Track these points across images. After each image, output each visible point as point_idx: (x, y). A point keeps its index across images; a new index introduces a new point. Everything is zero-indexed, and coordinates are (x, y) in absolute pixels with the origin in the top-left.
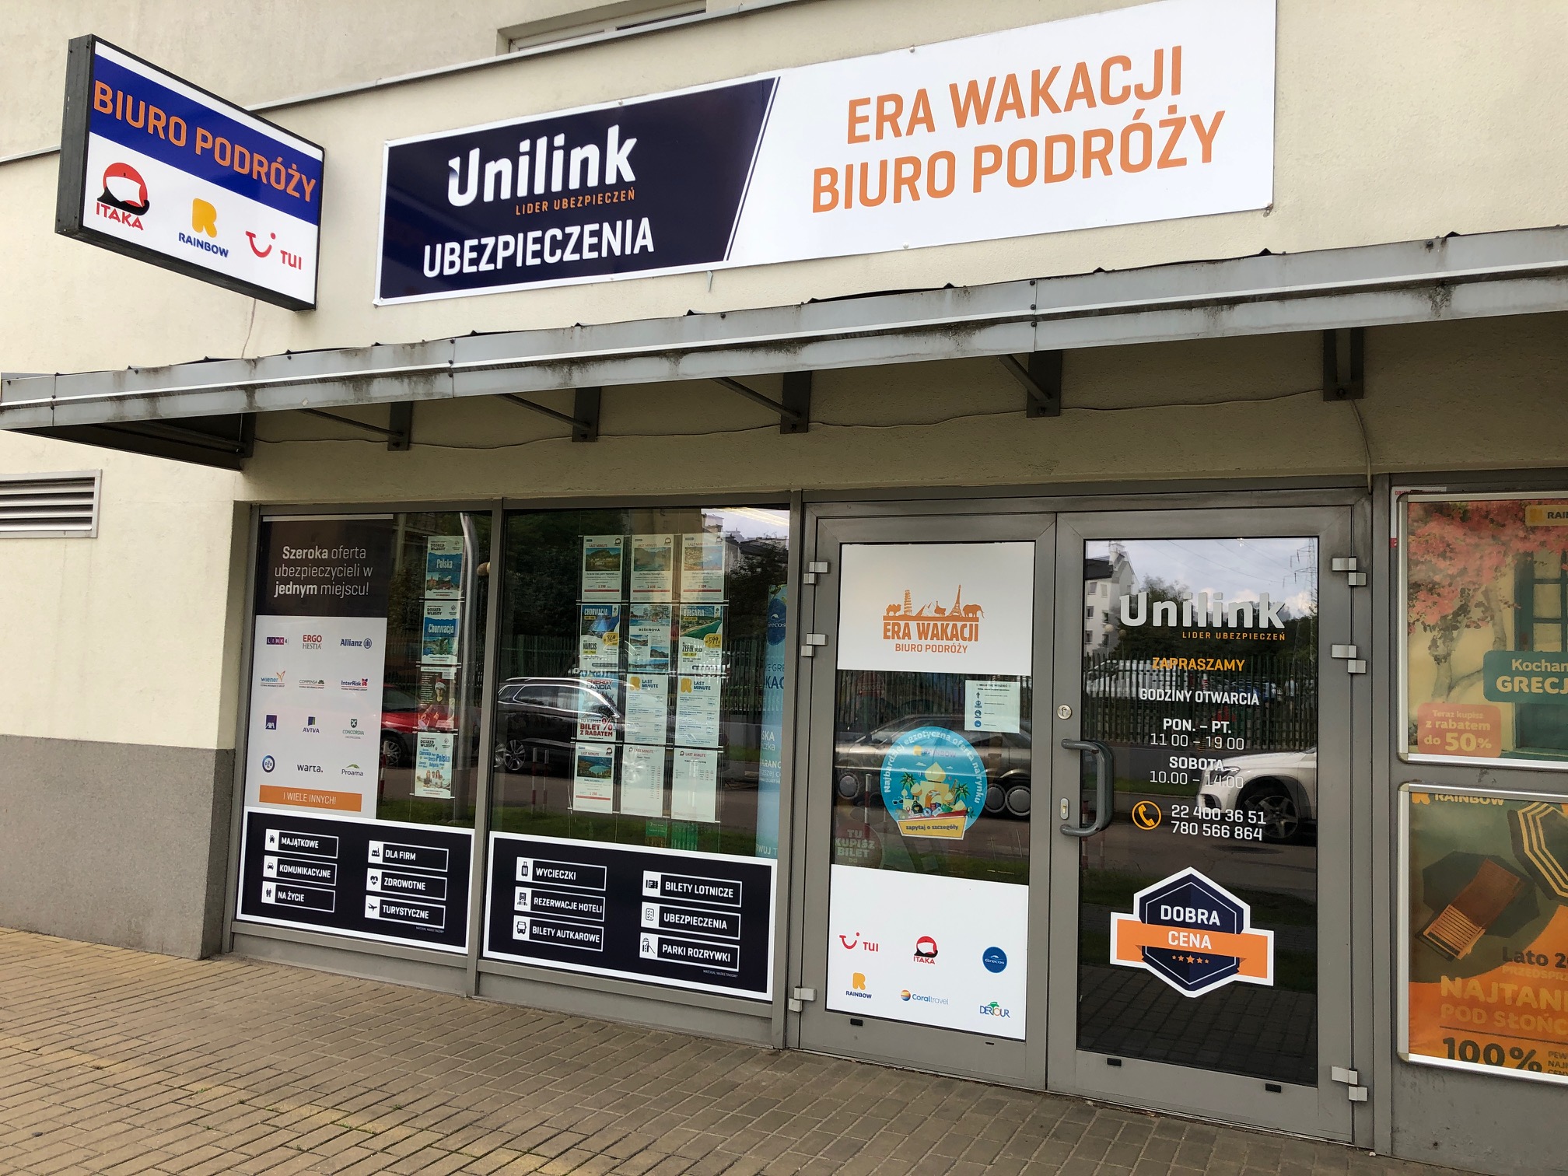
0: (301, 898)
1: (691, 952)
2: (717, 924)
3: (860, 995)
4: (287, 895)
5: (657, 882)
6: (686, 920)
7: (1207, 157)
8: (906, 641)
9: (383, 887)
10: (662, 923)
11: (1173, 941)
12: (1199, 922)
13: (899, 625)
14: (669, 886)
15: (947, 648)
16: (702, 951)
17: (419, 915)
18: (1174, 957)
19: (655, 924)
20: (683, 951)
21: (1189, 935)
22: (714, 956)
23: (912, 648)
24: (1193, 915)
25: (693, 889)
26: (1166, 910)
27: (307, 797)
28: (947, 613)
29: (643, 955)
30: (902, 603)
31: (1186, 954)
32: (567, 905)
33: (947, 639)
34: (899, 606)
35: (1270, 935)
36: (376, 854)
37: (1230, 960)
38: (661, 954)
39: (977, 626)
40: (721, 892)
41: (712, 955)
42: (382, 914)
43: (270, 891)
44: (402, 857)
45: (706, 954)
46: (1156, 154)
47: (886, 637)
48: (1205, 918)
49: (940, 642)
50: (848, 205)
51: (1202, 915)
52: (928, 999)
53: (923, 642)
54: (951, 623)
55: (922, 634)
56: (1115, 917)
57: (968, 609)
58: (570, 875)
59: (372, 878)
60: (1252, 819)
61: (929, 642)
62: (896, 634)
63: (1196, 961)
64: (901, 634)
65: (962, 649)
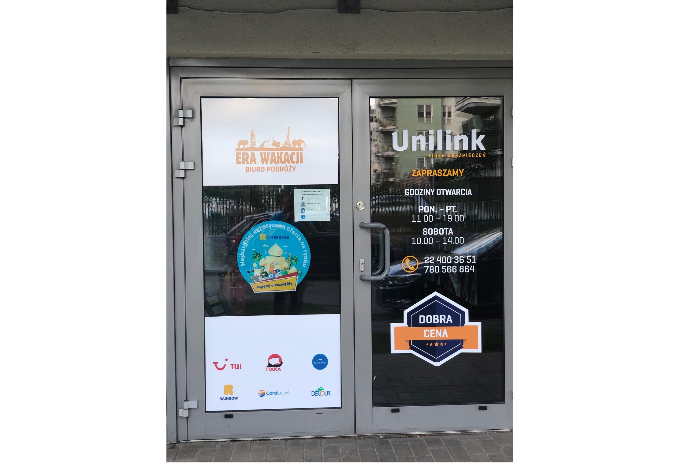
3: (230, 398)
8: (253, 165)
11: (427, 335)
12: (441, 322)
13: (247, 154)
15: (281, 169)
18: (427, 344)
21: (435, 331)
23: (257, 169)
24: (437, 319)
26: (422, 318)
28: (281, 145)
30: (248, 138)
31: (434, 341)
33: (282, 163)
34: (247, 141)
35: (479, 324)
37: (458, 341)
39: (301, 153)
47: (238, 162)
48: (444, 319)
49: (277, 165)
51: (442, 318)
52: (277, 393)
53: (265, 165)
54: (284, 152)
55: (264, 160)
56: (393, 326)
57: (295, 142)
60: (469, 261)
61: (269, 165)
62: (245, 160)
65: (292, 169)
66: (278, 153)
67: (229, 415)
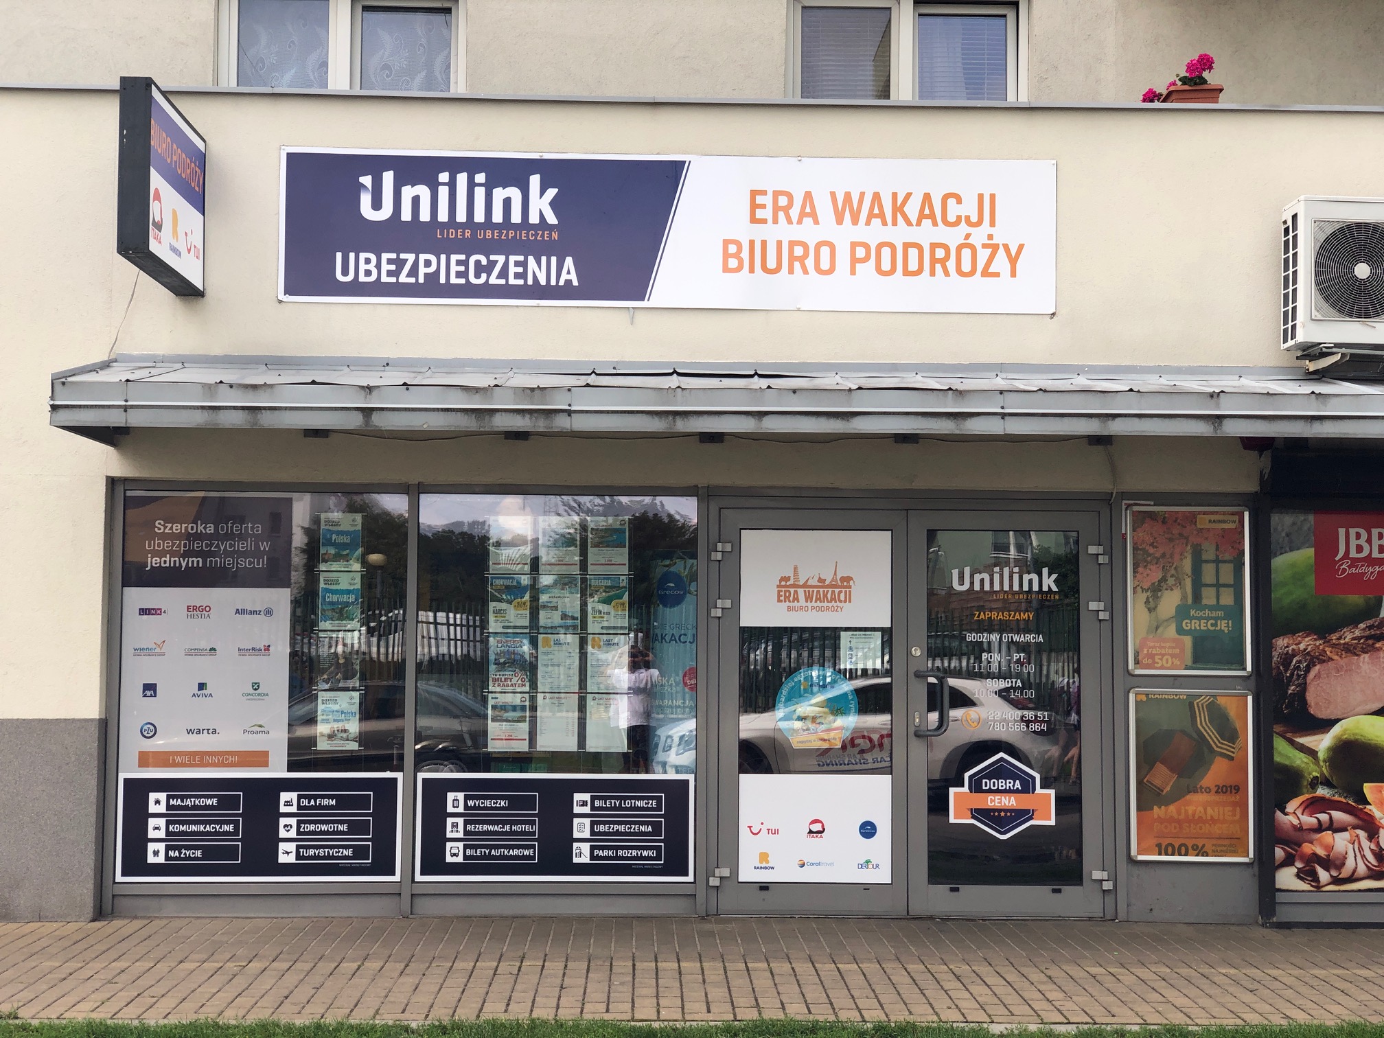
0: (199, 853)
1: (620, 853)
2: (642, 828)
3: (765, 868)
4: (180, 853)
5: (587, 801)
6: (615, 829)
7: (1013, 274)
8: (796, 603)
9: (299, 833)
10: (593, 832)
11: (991, 803)
12: (1008, 788)
13: (790, 592)
14: (597, 803)
15: (828, 609)
16: (630, 851)
17: (342, 853)
18: (992, 814)
19: (587, 835)
20: (613, 853)
21: (1001, 798)
22: (641, 854)
23: (800, 609)
24: (1003, 784)
25: (620, 804)
26: (986, 783)
27: (199, 759)
28: (827, 583)
29: (576, 860)
30: (791, 574)
31: (999, 810)
32: (501, 828)
33: (828, 602)
34: (789, 577)
35: (1052, 792)
36: (288, 804)
37: (1027, 811)
38: (592, 857)
39: (850, 591)
40: (646, 804)
41: (639, 853)
42: (298, 857)
43: (158, 851)
44: (320, 804)
45: (634, 853)
46: (980, 266)
47: (779, 601)
48: (1011, 785)
49: (822, 604)
50: (752, 270)
51: (1009, 784)
52: (819, 864)
53: (809, 604)
54: (830, 590)
55: (808, 598)
56: (952, 791)
57: (844, 579)
58: (503, 803)
59: (286, 826)
60: (1040, 717)
61: (814, 604)
62: (787, 598)
63: (1006, 815)
64: (791, 599)
65: (839, 609)
66: (824, 591)
67: (764, 887)
